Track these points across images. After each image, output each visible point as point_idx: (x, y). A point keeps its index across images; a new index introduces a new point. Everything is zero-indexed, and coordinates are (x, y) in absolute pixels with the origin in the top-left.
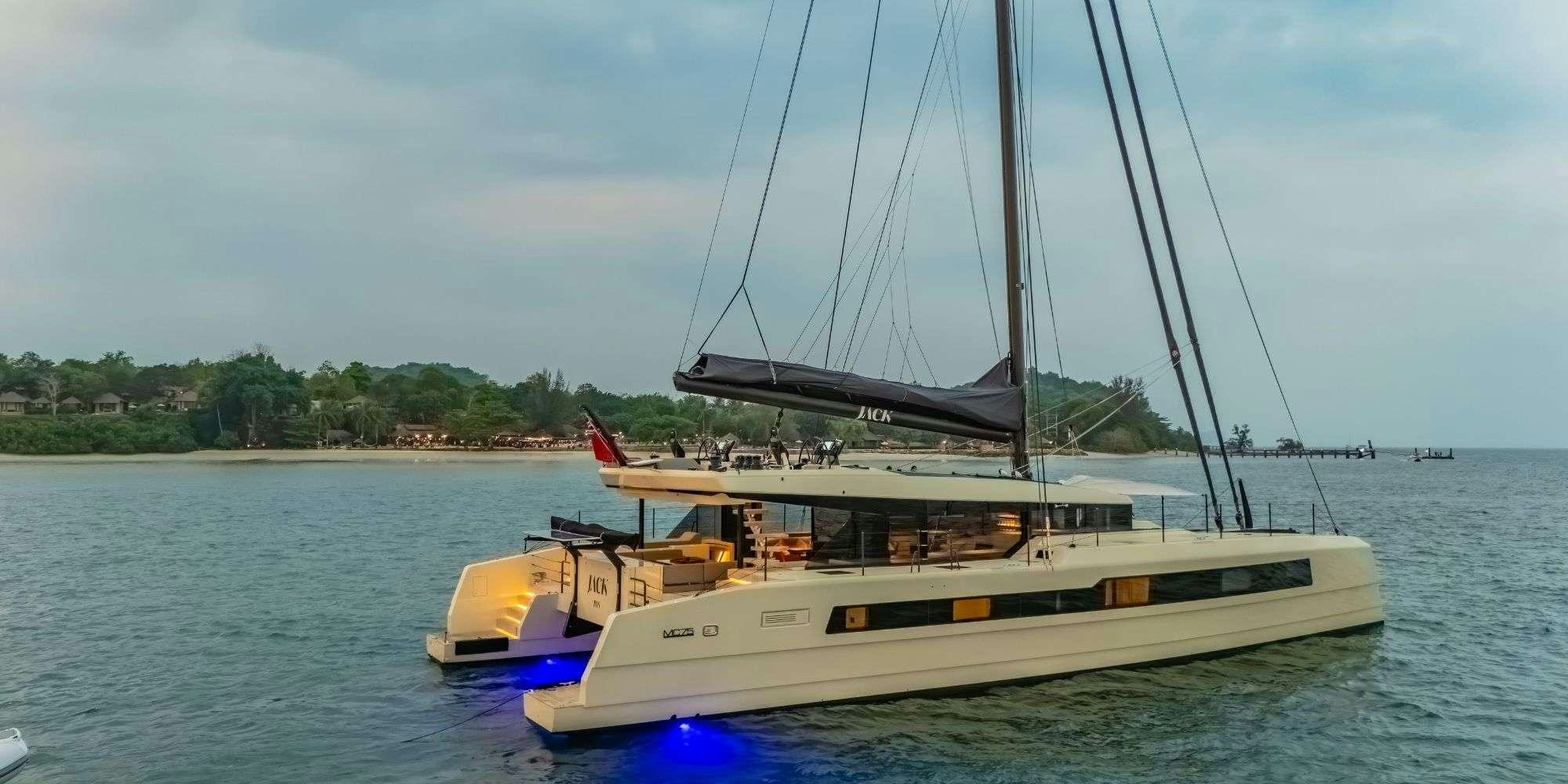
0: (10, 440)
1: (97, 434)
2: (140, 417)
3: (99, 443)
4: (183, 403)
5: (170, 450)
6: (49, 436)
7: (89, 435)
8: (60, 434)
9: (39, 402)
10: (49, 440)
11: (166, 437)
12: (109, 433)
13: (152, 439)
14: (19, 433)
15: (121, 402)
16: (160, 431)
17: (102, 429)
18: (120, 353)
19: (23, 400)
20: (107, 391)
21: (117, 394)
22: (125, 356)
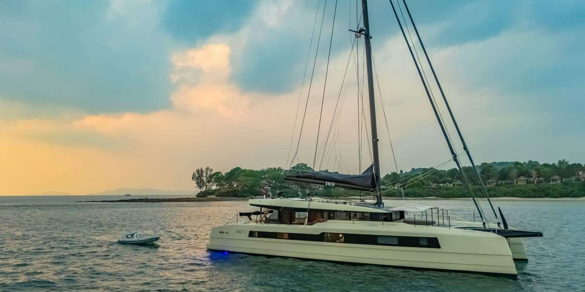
0: (517, 193)
1: (546, 191)
2: (566, 184)
3: (546, 194)
4: (583, 178)
5: (574, 196)
6: (530, 191)
7: (544, 191)
8: (534, 191)
9: (531, 179)
10: (530, 193)
11: (573, 191)
12: (551, 190)
13: (566, 192)
14: (520, 190)
15: (560, 178)
16: (570, 189)
17: (548, 189)
18: (564, 160)
19: (525, 179)
20: (555, 174)
21: (559, 175)
22: (565, 161)
